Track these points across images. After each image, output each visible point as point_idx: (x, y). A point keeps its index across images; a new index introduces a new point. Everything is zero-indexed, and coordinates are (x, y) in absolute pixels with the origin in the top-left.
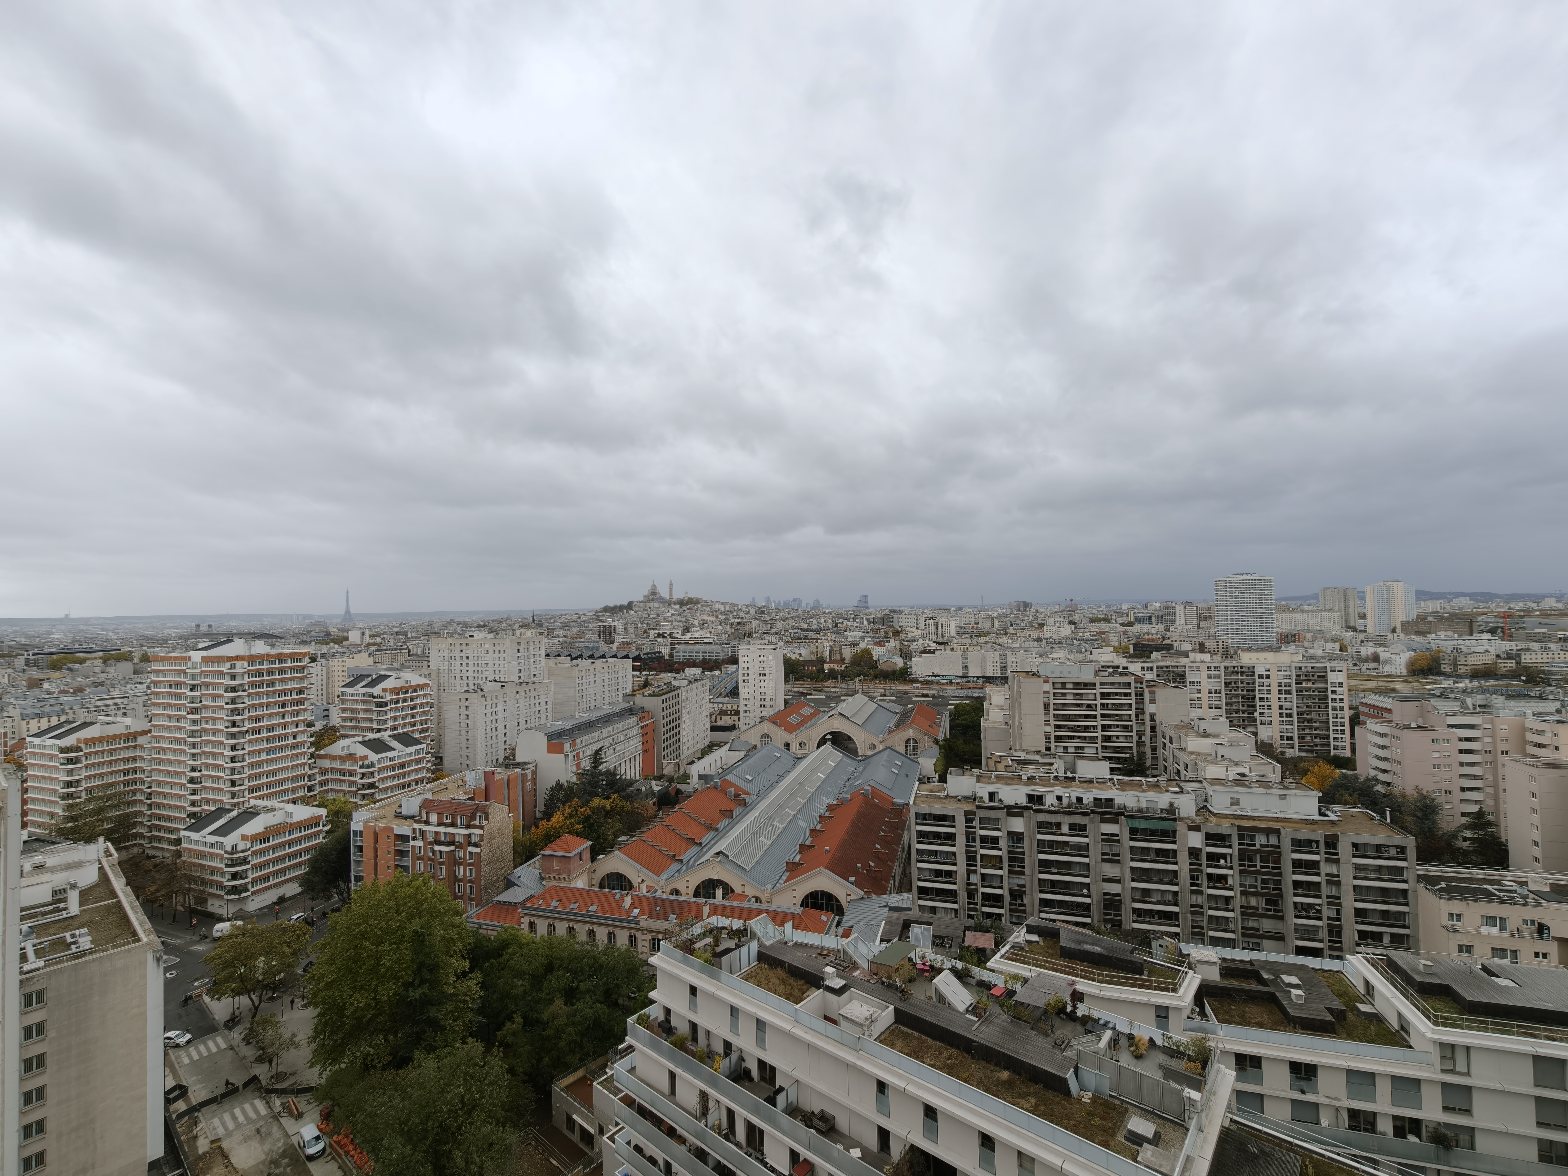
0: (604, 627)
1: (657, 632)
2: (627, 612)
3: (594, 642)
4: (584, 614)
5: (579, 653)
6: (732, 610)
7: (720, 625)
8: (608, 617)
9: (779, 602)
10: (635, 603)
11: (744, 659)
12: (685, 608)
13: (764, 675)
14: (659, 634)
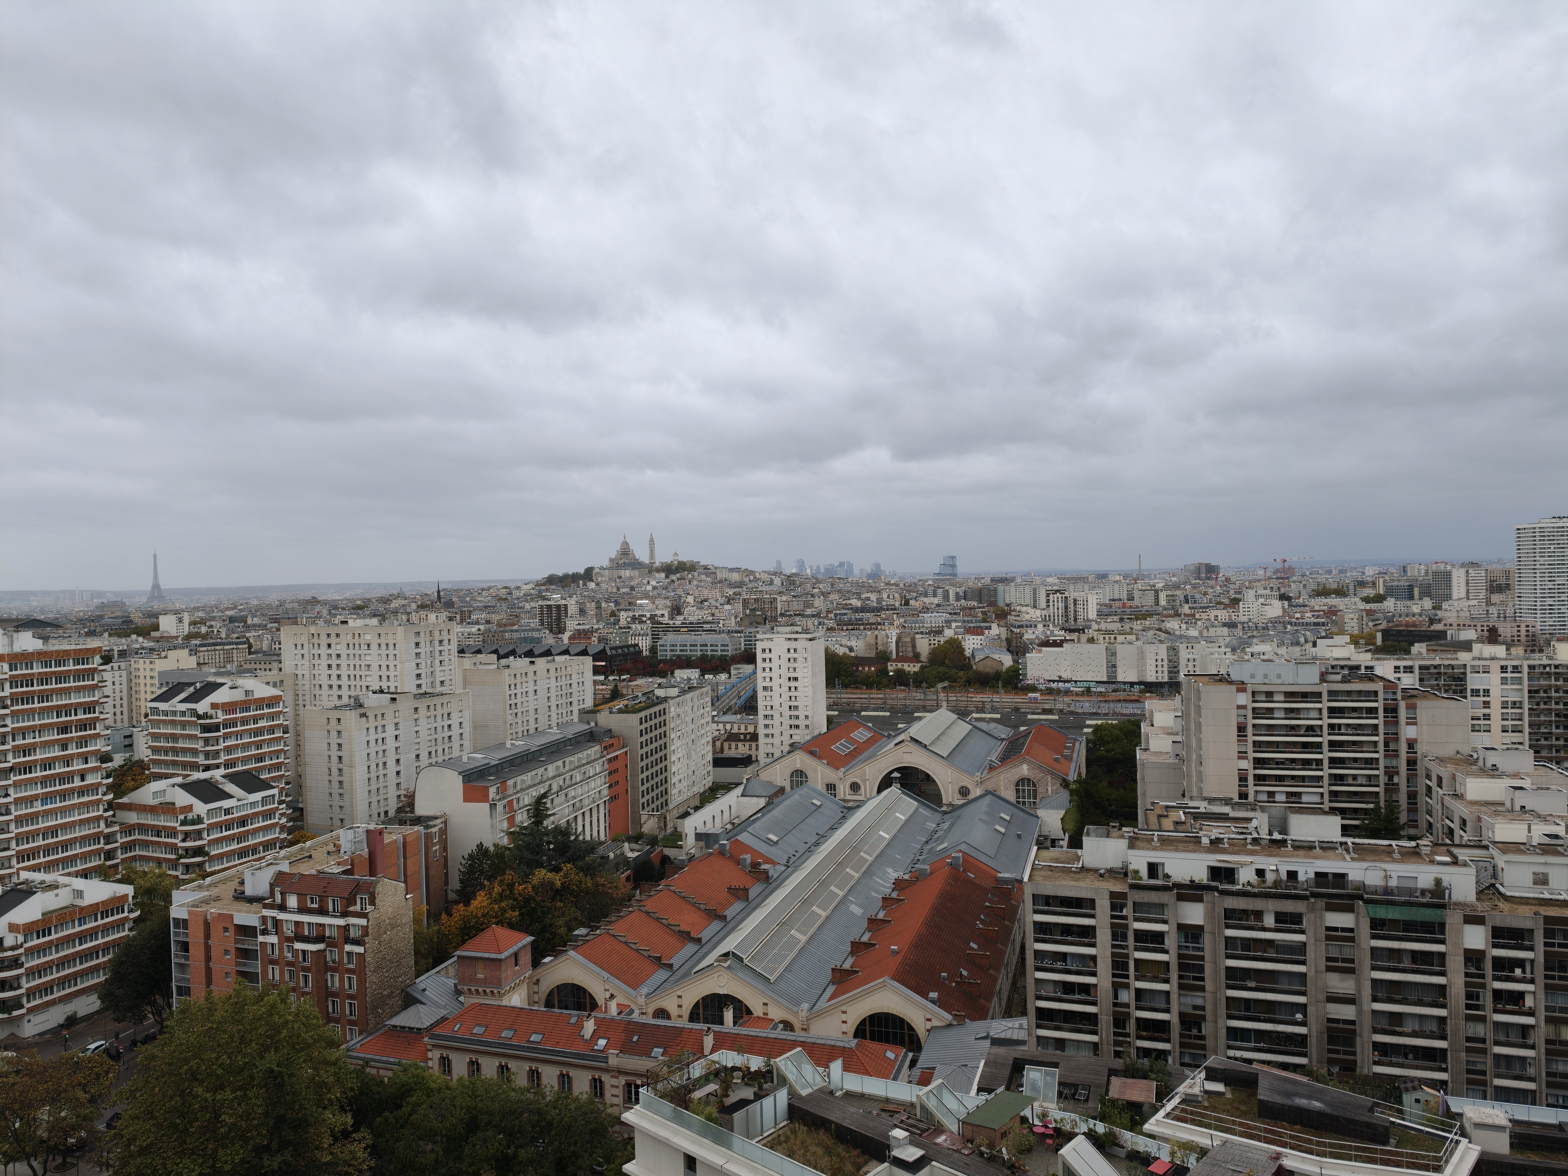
0: (549, 607)
1: (631, 614)
2: (585, 584)
3: (533, 630)
4: (518, 588)
5: (511, 648)
6: (746, 580)
7: (728, 603)
8: (553, 592)
9: (818, 568)
10: (597, 570)
11: (764, 656)
12: (674, 577)
13: (796, 679)
14: (634, 618)
